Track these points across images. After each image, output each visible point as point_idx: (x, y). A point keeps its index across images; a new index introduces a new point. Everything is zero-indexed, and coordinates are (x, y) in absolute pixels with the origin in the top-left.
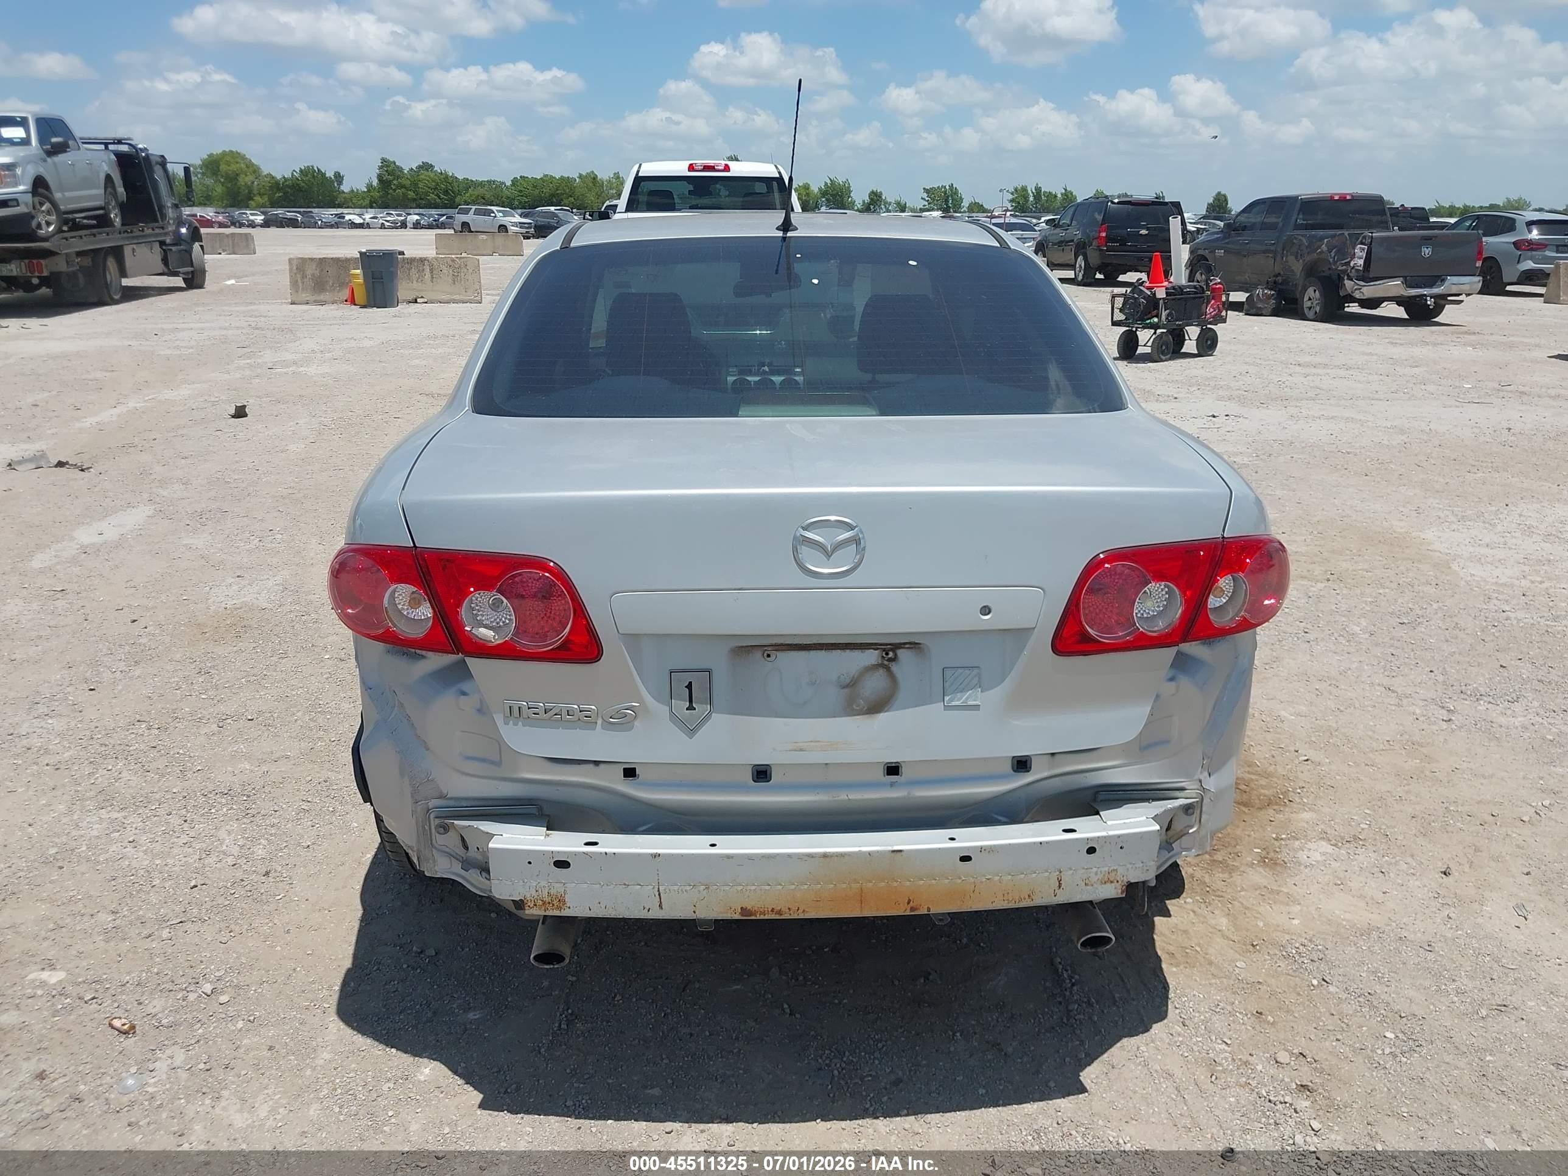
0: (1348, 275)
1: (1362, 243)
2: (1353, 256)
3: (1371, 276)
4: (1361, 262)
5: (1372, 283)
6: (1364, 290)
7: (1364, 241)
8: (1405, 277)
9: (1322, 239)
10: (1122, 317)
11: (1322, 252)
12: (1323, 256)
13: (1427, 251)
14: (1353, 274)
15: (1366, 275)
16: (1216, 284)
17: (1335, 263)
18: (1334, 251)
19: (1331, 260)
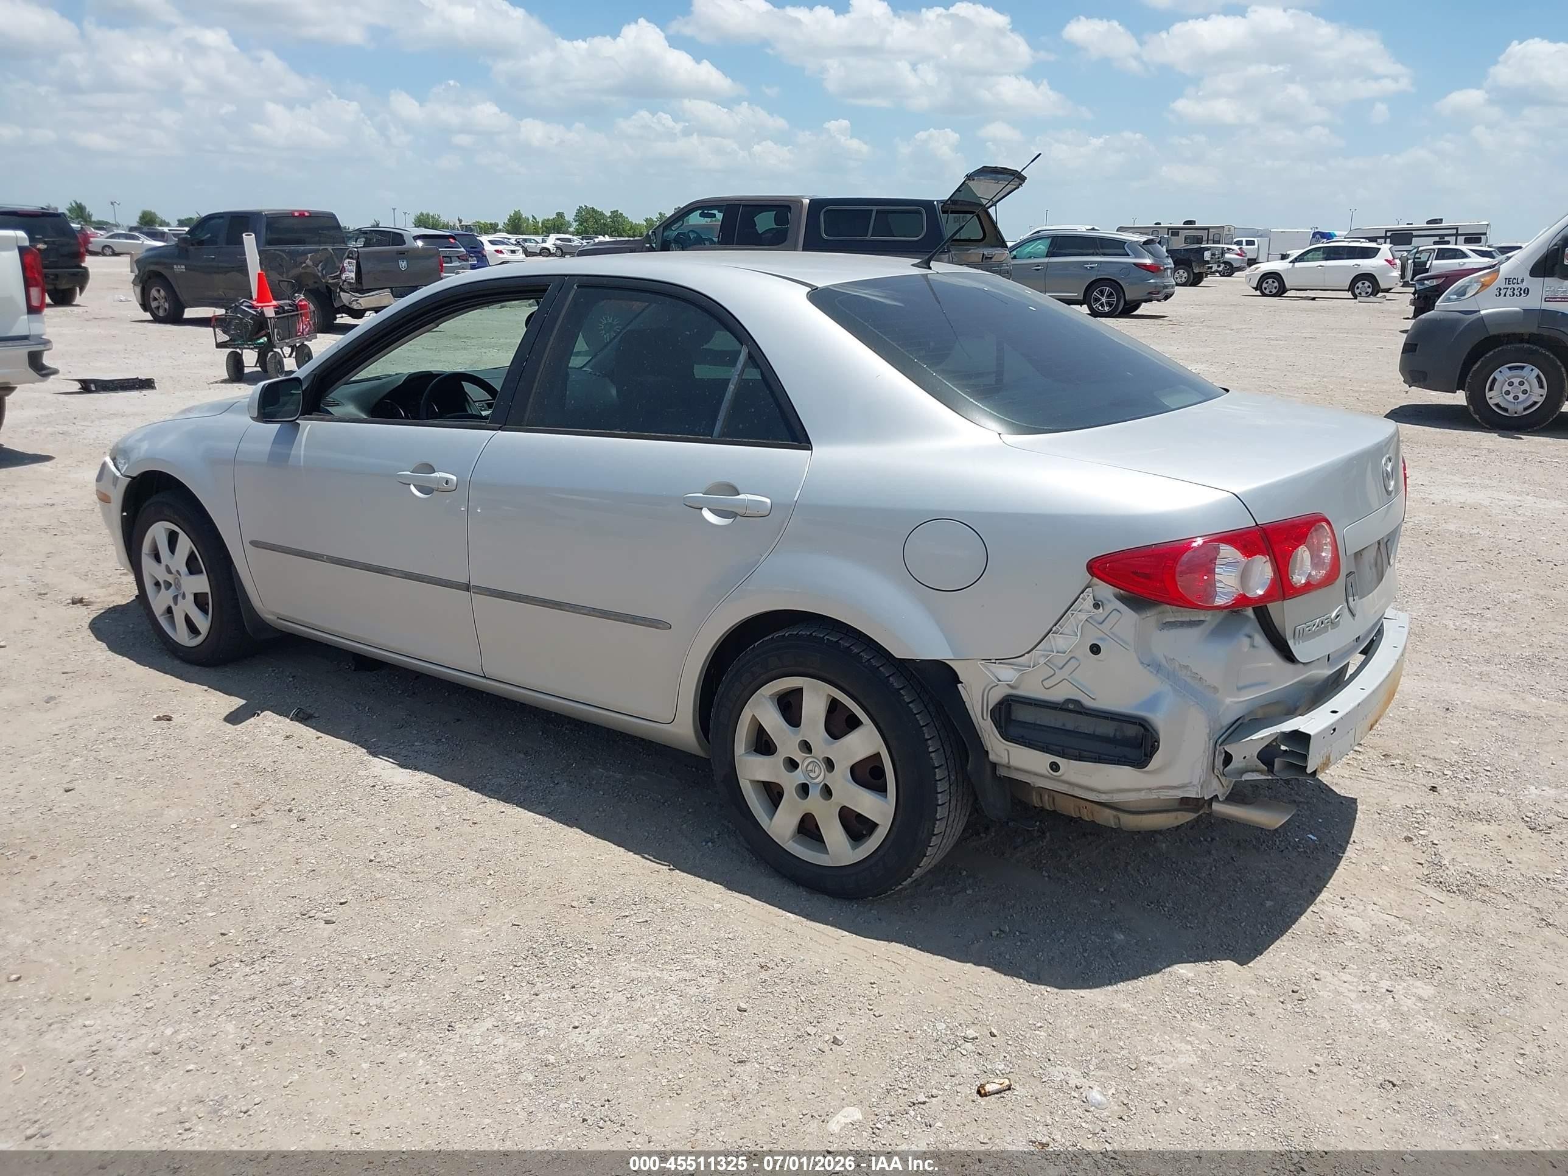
0: (340, 288)
1: (349, 257)
2: (343, 270)
3: (364, 288)
4: (353, 275)
5: (366, 295)
6: (360, 301)
7: (351, 255)
8: (391, 288)
9: (305, 253)
10: (226, 338)
11: (307, 266)
12: (308, 270)
13: (403, 265)
14: (346, 286)
15: (360, 287)
16: (300, 301)
17: (324, 276)
18: (320, 265)
19: (320, 274)
